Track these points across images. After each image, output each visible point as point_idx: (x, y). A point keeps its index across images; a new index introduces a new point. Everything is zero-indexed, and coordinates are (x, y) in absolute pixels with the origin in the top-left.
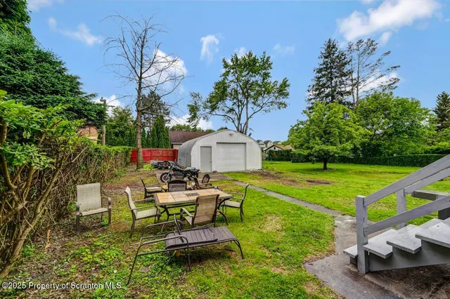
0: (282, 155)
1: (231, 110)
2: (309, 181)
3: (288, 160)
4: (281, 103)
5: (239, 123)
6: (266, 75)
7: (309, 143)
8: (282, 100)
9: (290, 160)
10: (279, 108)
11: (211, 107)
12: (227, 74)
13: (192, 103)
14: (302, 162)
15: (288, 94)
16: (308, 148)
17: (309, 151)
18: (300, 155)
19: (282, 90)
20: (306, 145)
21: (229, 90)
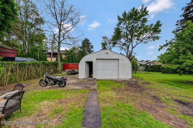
0: (155, 68)
1: (124, 44)
2: (180, 102)
3: (159, 71)
4: (155, 37)
5: (128, 51)
6: (145, 20)
7: (178, 58)
8: (156, 35)
9: (160, 71)
10: (154, 40)
11: (113, 43)
12: (120, 24)
13: (103, 42)
14: (170, 73)
15: (160, 31)
16: (178, 63)
17: (177, 66)
18: (168, 68)
19: (156, 29)
20: (175, 60)
21: (122, 33)
